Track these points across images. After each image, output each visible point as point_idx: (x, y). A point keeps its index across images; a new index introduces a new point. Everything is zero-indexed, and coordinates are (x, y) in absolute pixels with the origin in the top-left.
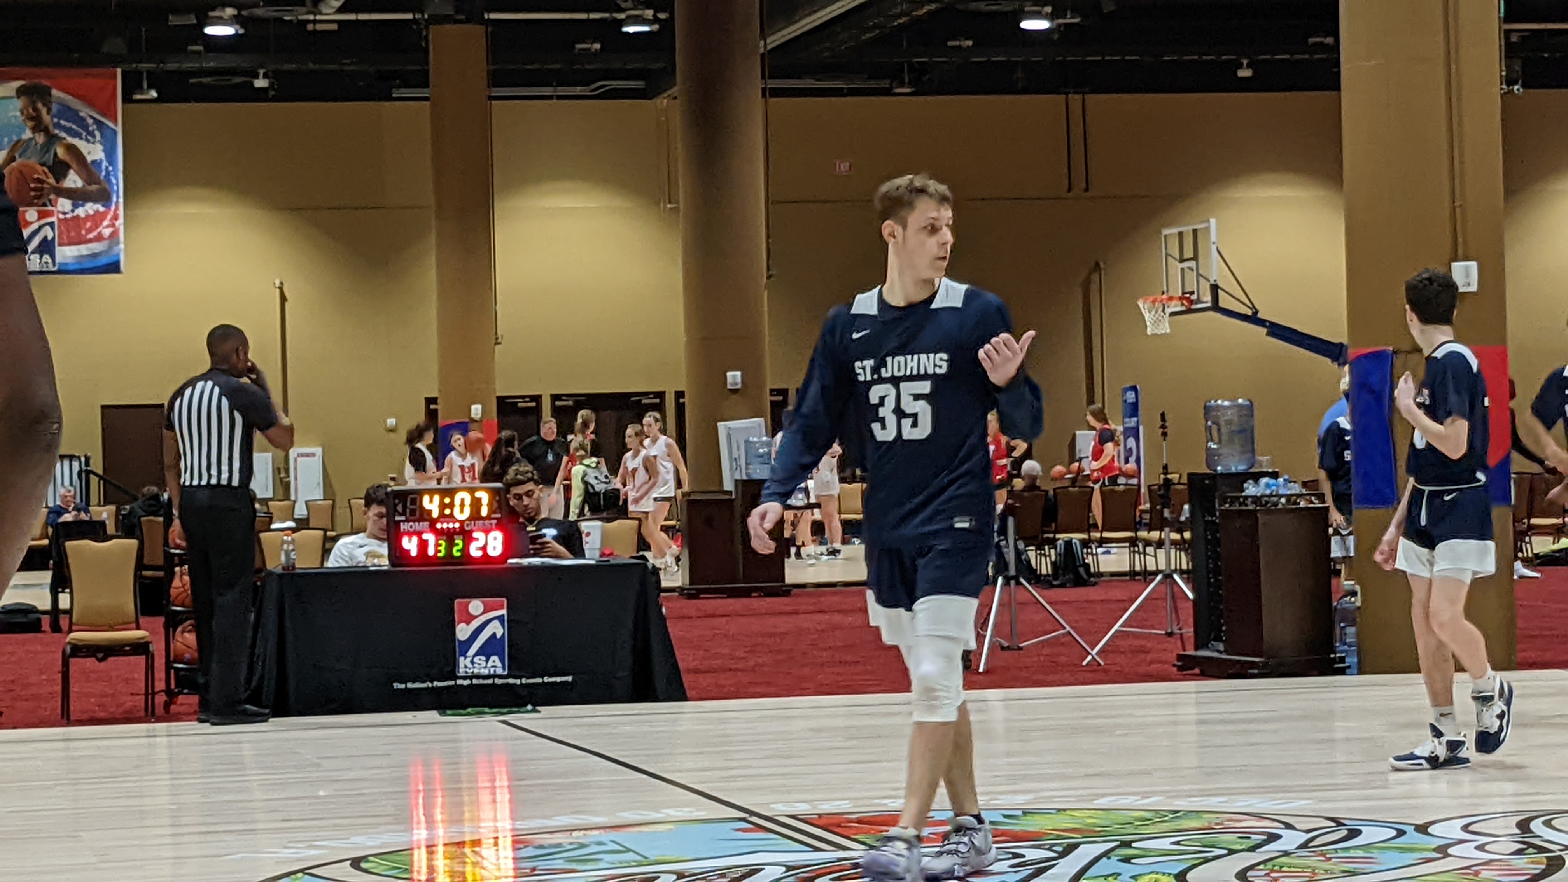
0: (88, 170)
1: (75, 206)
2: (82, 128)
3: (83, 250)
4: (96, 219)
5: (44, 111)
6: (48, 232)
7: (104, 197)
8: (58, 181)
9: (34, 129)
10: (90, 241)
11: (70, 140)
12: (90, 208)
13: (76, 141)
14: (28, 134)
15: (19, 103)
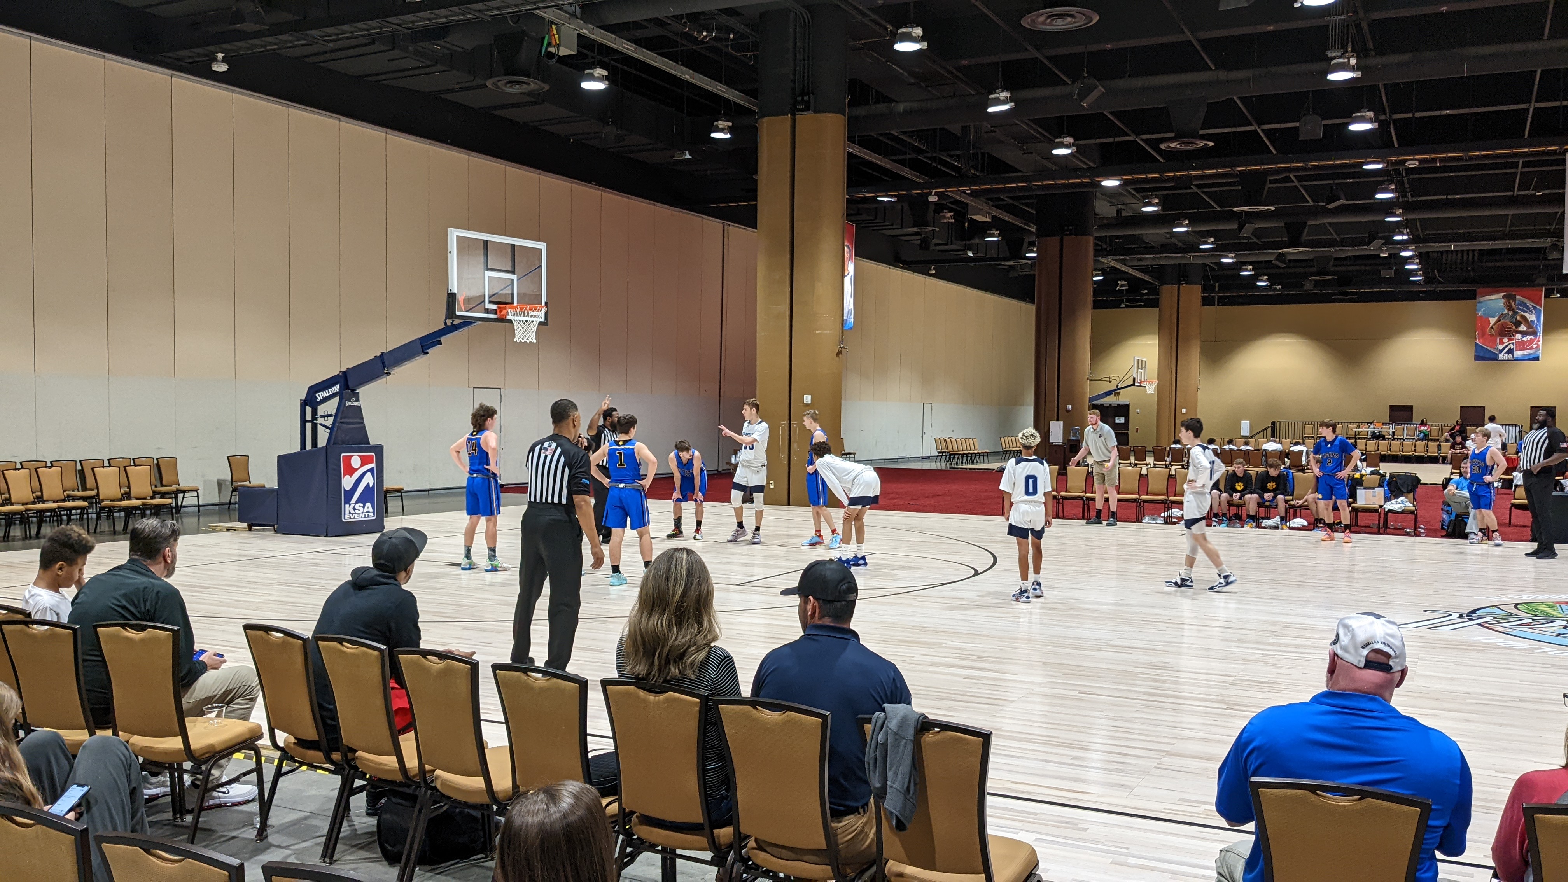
0: (1529, 324)
1: (1523, 337)
2: (1528, 309)
3: (1525, 352)
4: (1531, 341)
5: (1513, 303)
6: (1512, 346)
7: (1535, 333)
8: (1517, 328)
9: (1509, 310)
10: (1528, 349)
11: (1522, 313)
12: (1529, 337)
13: (1525, 314)
14: (1506, 312)
15: (1503, 301)
